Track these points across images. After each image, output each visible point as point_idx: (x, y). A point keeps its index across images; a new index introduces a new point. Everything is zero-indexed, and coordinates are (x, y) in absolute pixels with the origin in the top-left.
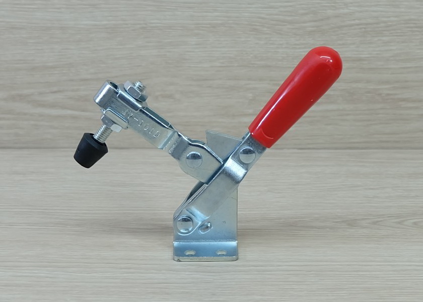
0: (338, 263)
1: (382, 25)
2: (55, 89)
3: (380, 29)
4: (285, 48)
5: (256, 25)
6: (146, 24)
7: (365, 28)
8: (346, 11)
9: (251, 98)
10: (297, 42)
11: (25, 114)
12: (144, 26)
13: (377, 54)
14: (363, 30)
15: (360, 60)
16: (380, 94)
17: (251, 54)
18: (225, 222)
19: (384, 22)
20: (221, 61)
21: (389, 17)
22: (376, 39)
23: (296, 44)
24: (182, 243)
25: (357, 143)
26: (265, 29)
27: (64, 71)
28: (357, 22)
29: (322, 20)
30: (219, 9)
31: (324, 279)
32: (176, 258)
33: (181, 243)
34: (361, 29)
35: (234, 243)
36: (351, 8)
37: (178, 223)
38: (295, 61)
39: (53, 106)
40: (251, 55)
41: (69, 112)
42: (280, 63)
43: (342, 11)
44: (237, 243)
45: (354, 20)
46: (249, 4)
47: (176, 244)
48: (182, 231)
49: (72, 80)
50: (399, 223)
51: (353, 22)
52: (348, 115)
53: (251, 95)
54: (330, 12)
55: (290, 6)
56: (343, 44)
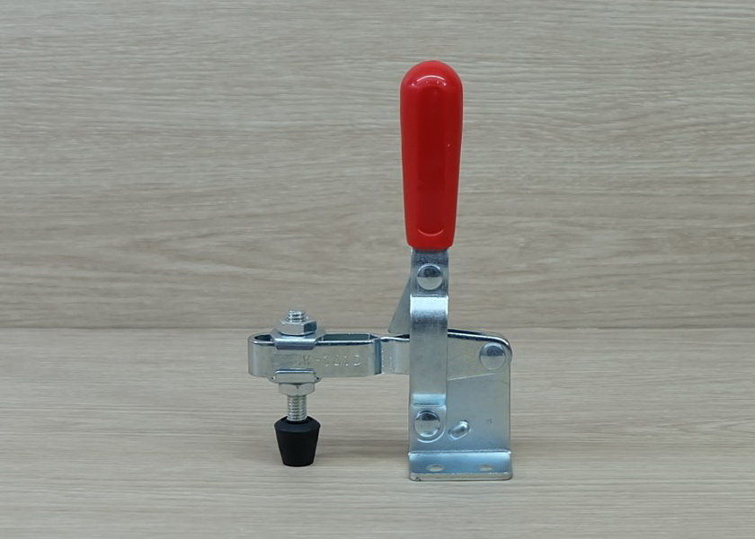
1: (733, 125)
2: (205, 231)
3: (730, 132)
4: (577, 163)
5: (529, 127)
6: (353, 125)
7: (705, 130)
8: (674, 103)
9: (522, 245)
10: (596, 154)
11: (156, 272)
12: (351, 128)
13: (725, 172)
14: (702, 133)
15: (698, 181)
16: (731, 238)
17: (523, 173)
18: (490, 421)
19: (736, 121)
20: (474, 185)
21: (744, 112)
22: (723, 148)
23: (594, 157)
24: (423, 455)
25: (698, 317)
26: (545, 133)
27: (221, 202)
28: (693, 120)
29: (636, 118)
30: (471, 100)
32: (414, 476)
33: (421, 455)
34: (698, 131)
35: (505, 455)
36: (683, 99)
37: (416, 422)
38: (594, 184)
39: (200, 258)
40: (523, 175)
41: (228, 268)
42: (569, 187)
43: (668, 103)
44: (511, 455)
45: (687, 117)
46: (518, 93)
47: (412, 456)
48: (422, 435)
49: (233, 217)
51: (686, 121)
52: (680, 271)
53: (522, 240)
54: (649, 105)
55: (585, 96)
56: (671, 157)
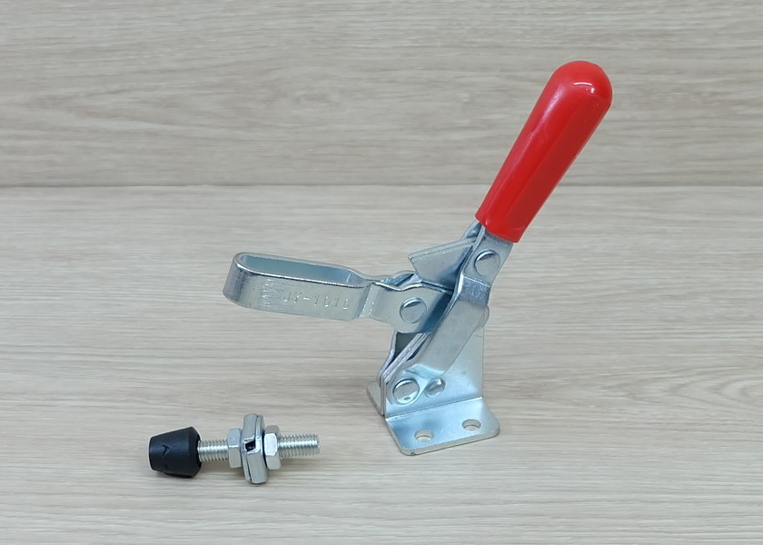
0: (606, 497)
2: (116, 87)
4: (530, 14)
9: (466, 100)
10: (550, 5)
11: (65, 129)
13: (698, 24)
15: (665, 34)
16: (699, 94)
17: (468, 25)
20: (413, 38)
23: (548, 9)
27: (131, 57)
31: (581, 537)
39: (113, 115)
40: (468, 28)
42: (519, 40)
49: (145, 72)
50: (716, 390)
52: (639, 128)
53: (466, 95)
56: (635, 8)
